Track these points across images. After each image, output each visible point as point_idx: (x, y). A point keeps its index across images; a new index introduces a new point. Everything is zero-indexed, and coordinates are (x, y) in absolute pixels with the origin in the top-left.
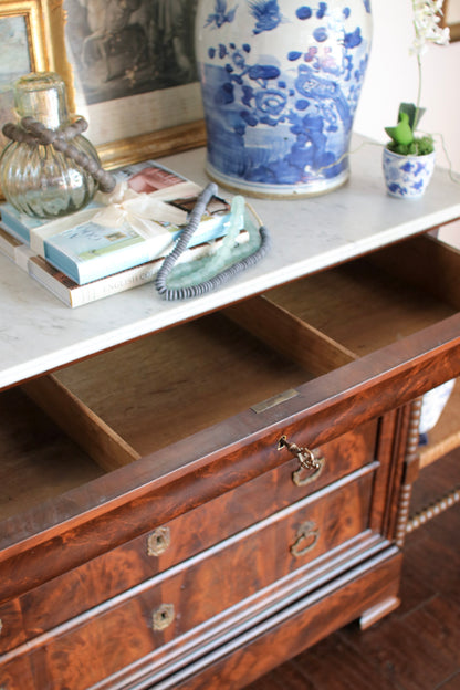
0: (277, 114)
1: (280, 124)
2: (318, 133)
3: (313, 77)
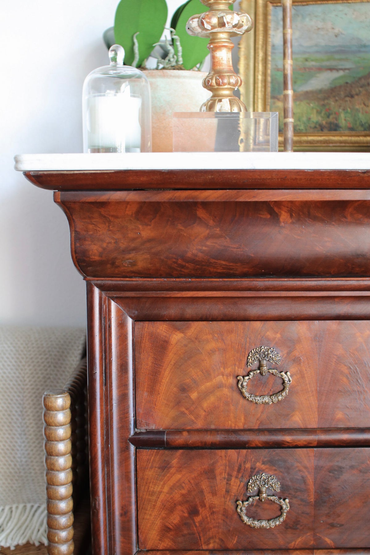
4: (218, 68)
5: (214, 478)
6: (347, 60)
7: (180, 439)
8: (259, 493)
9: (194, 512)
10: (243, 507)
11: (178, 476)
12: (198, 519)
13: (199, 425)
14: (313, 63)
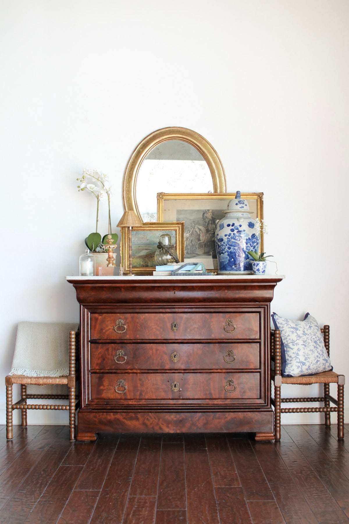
0: (224, 251)
1: (225, 253)
2: (235, 257)
3: (231, 241)
4: (110, 256)
5: (109, 351)
6: (150, 247)
7: (101, 341)
8: (119, 354)
9: (104, 360)
10: (116, 358)
11: (100, 350)
12: (105, 361)
13: (105, 338)
14: (141, 248)
